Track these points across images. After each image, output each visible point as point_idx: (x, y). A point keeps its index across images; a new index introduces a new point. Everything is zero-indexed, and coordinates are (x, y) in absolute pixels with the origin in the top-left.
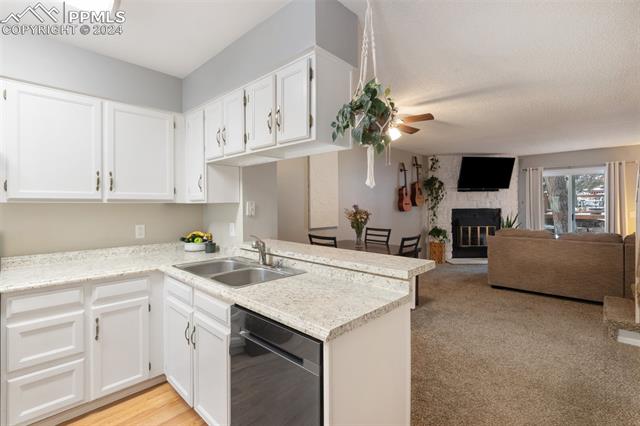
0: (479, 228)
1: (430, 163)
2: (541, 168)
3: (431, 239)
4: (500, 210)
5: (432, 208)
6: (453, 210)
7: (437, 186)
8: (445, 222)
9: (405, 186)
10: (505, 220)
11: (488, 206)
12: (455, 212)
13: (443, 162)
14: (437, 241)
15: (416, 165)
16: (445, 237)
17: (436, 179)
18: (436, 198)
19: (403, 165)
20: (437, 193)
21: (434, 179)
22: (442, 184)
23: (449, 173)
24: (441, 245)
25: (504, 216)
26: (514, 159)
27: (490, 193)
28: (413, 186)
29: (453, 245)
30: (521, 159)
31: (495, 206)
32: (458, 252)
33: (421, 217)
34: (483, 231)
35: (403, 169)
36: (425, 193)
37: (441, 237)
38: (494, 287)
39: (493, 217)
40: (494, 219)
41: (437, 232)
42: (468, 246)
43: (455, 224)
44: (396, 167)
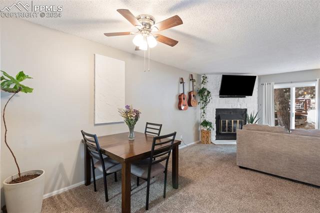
0: (233, 121)
1: (202, 79)
2: (273, 83)
3: (202, 128)
4: (246, 110)
5: (203, 108)
6: (216, 109)
7: (206, 94)
8: (211, 117)
9: (183, 93)
10: (250, 116)
11: (239, 107)
12: (218, 110)
13: (210, 78)
14: (205, 129)
15: (192, 80)
16: (211, 126)
17: (205, 89)
18: (206, 101)
19: (182, 79)
20: (206, 99)
21: (204, 89)
22: (209, 93)
23: (214, 85)
24: (208, 132)
25: (249, 113)
26: (256, 77)
27: (240, 98)
28: (190, 93)
29: (216, 132)
30: (260, 77)
31: (243, 107)
32: (219, 136)
33: (195, 114)
34: (235, 122)
35: (182, 82)
36: (198, 98)
37: (208, 127)
38: (241, 167)
39: (242, 114)
40: (243, 115)
41: (205, 123)
42: (226, 132)
43: (218, 118)
44: (178, 80)
